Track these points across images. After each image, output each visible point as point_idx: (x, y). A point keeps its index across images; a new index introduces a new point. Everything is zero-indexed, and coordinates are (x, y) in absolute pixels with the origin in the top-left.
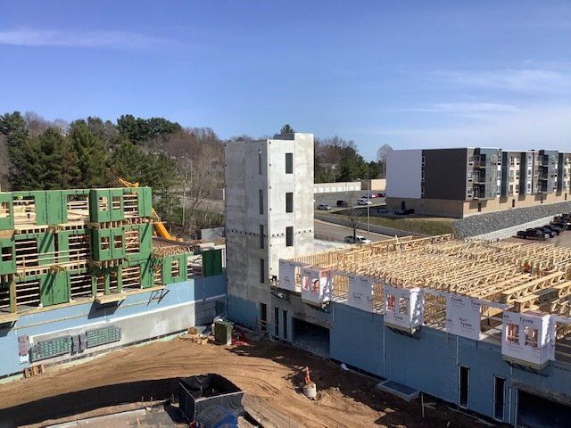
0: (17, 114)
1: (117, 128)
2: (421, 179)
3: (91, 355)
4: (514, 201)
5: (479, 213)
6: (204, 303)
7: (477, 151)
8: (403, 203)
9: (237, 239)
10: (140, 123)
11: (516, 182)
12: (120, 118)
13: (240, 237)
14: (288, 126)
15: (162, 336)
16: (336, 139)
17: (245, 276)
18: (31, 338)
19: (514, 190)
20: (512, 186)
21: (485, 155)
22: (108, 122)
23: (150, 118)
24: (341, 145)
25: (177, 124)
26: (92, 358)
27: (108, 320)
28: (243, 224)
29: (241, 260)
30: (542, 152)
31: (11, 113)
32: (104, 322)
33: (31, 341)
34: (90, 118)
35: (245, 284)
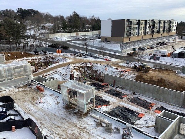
1: (17, 13)
2: (111, 30)
4: (142, 37)
5: (129, 41)
7: (128, 20)
8: (106, 38)
10: (25, 11)
11: (143, 31)
12: (17, 9)
14: (75, 12)
16: (93, 16)
19: (142, 33)
20: (142, 32)
21: (131, 22)
22: (13, 11)
23: (28, 9)
24: (95, 18)
25: (37, 11)
30: (153, 20)
34: (6, 9)
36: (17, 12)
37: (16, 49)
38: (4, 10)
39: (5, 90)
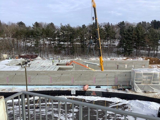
0: (123, 22)
22: (148, 23)
31: (122, 22)
36: (151, 23)
37: (153, 55)
38: (141, 23)
39: (157, 92)
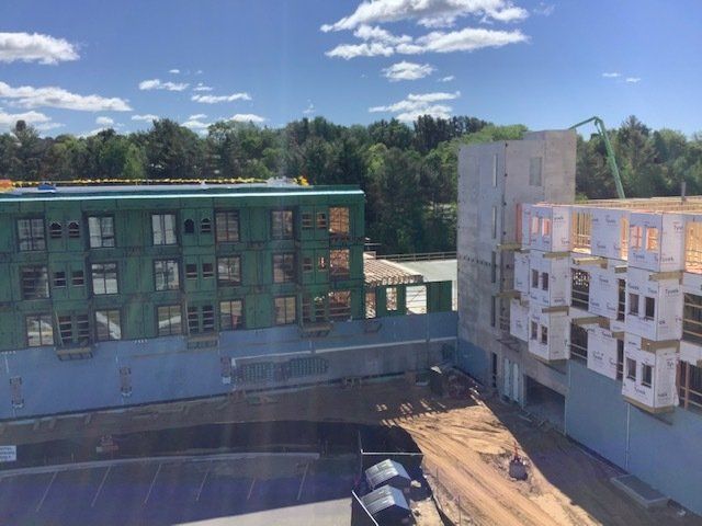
3: (295, 386)
6: (427, 344)
9: (469, 268)
13: (473, 266)
14: (633, 119)
15: (374, 376)
17: (475, 316)
18: (233, 360)
26: (296, 390)
27: (313, 350)
28: (475, 250)
29: (471, 295)
32: (309, 352)
33: (234, 364)
35: (476, 325)
